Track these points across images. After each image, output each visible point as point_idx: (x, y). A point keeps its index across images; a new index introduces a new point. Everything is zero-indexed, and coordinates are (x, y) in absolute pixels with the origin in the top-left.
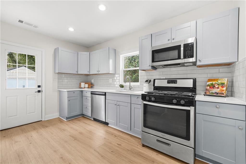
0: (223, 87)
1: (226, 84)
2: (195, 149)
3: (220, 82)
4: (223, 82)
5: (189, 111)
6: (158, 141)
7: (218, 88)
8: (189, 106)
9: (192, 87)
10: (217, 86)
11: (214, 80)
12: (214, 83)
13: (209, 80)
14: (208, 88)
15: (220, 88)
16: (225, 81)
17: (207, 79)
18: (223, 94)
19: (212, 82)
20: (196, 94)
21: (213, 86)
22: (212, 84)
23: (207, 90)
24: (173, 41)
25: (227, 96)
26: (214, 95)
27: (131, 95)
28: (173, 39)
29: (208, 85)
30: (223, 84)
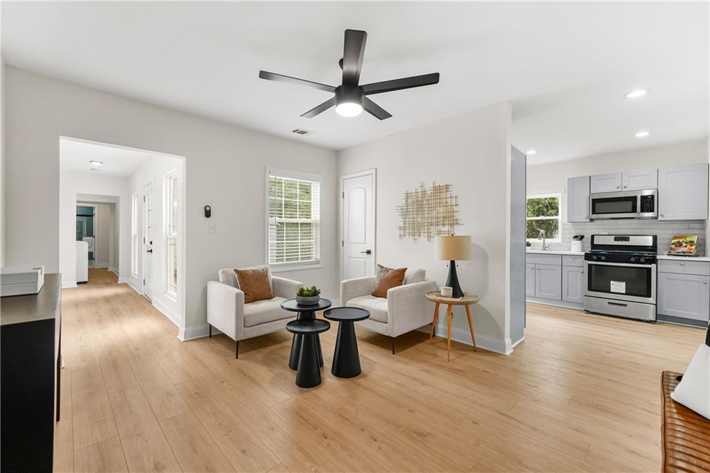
0: (691, 245)
1: (695, 242)
2: (656, 305)
3: (688, 239)
4: (692, 240)
5: (650, 268)
6: (609, 303)
7: (686, 247)
8: (650, 264)
9: (651, 245)
10: (684, 245)
11: (681, 237)
12: (681, 241)
13: (675, 238)
14: (674, 246)
15: (688, 246)
16: (695, 239)
17: (672, 236)
18: (691, 253)
19: (678, 240)
20: (656, 254)
21: (680, 245)
22: (679, 242)
23: (671, 249)
24: (624, 190)
25: (697, 256)
26: (682, 254)
27: (562, 255)
28: (625, 187)
29: (673, 244)
30: (693, 242)
